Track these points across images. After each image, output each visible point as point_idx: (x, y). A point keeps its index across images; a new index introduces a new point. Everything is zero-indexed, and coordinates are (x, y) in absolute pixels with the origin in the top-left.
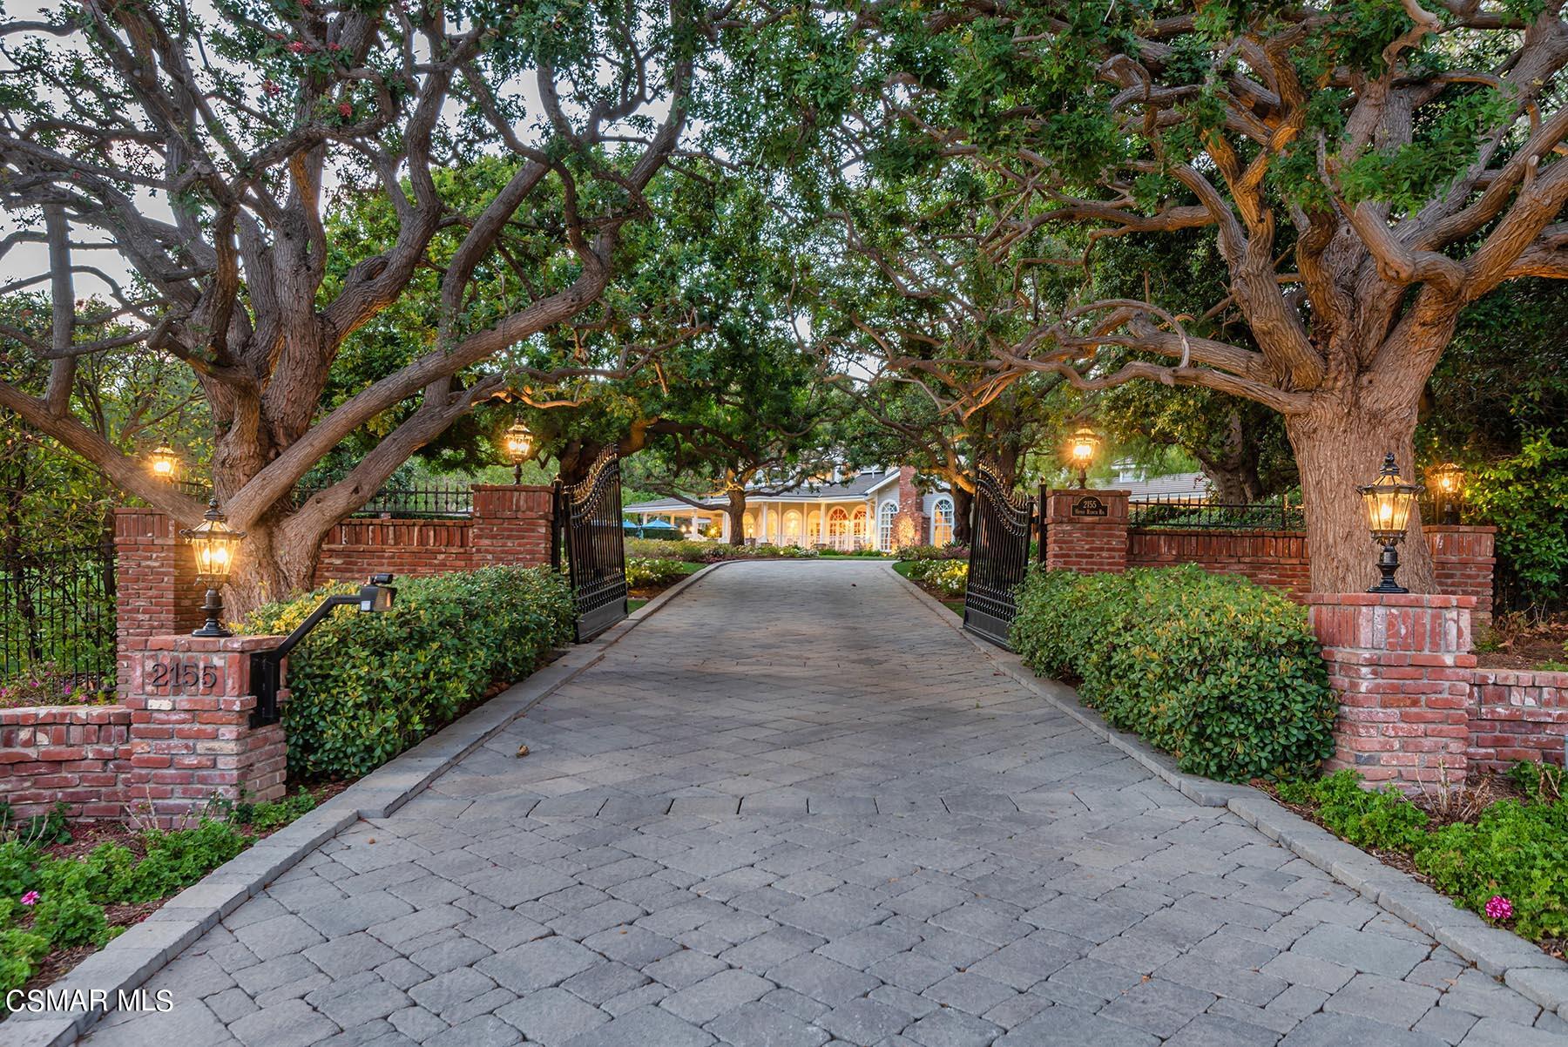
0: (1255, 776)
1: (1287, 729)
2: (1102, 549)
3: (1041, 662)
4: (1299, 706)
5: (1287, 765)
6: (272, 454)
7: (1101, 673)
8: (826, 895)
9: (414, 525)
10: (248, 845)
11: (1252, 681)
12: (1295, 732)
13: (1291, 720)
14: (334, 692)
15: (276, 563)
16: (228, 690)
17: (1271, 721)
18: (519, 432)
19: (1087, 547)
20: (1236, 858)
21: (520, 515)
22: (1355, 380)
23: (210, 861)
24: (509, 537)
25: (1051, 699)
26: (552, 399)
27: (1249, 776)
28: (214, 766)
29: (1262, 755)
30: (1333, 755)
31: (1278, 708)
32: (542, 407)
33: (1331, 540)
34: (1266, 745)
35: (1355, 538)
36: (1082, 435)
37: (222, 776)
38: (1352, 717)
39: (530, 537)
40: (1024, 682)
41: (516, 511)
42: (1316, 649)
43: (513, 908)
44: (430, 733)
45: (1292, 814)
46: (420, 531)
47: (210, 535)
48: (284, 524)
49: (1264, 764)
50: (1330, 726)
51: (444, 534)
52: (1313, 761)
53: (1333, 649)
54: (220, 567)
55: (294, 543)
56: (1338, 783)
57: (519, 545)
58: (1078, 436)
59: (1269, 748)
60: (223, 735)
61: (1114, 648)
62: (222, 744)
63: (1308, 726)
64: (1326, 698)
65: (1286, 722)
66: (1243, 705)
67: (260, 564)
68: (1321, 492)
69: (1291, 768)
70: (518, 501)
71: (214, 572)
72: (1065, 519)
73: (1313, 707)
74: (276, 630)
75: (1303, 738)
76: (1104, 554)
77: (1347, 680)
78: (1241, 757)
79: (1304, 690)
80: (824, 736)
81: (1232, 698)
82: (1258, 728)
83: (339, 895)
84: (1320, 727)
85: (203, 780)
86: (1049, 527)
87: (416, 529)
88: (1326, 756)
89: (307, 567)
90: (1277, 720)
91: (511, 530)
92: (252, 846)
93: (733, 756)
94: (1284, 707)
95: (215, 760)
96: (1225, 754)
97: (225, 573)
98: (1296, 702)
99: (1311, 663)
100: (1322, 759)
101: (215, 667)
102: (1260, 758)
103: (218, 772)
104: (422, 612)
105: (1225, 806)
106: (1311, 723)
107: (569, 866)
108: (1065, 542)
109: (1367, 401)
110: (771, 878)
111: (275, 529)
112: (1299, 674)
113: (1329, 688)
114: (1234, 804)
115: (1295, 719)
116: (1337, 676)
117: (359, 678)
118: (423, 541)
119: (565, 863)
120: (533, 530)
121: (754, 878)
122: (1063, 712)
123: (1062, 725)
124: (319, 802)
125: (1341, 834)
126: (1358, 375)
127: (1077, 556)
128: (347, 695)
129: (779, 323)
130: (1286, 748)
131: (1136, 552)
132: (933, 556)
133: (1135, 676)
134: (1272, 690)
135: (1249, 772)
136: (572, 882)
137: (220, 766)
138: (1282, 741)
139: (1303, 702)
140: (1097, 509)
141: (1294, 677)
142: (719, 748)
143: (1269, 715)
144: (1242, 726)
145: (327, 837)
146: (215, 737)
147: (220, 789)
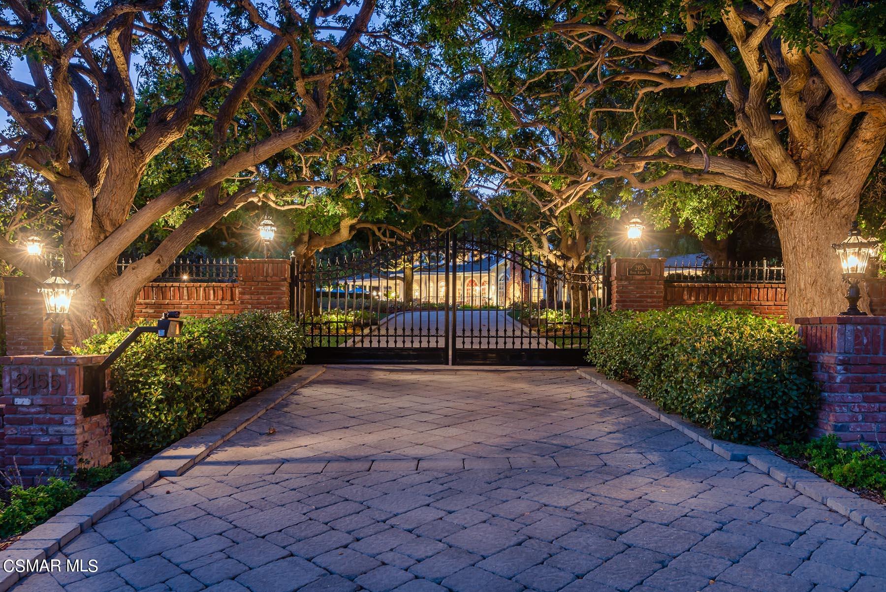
0: (763, 440)
1: (786, 409)
2: (647, 297)
3: (610, 370)
4: (795, 393)
5: (785, 433)
6: (102, 237)
7: (655, 375)
8: (480, 526)
9: (200, 286)
10: (82, 496)
11: (763, 376)
12: (791, 410)
13: (789, 402)
14: (143, 392)
15: (107, 310)
16: (69, 391)
17: (776, 403)
18: (267, 225)
19: (638, 295)
20: (759, 495)
21: (269, 279)
22: (819, 180)
23: (56, 507)
24: (262, 294)
25: (618, 394)
26: (289, 204)
27: (759, 440)
28: (61, 442)
29: (770, 426)
30: (816, 425)
31: (780, 394)
32: (282, 209)
33: (802, 286)
34: (772, 419)
35: (818, 284)
36: (634, 223)
37: (67, 450)
38: (831, 400)
39: (275, 293)
40: (599, 382)
41: (266, 277)
42: (804, 355)
43: (263, 537)
44: (210, 420)
45: (792, 465)
46: (205, 290)
47: (53, 286)
48: (111, 284)
49: (770, 431)
50: (814, 406)
51: (220, 292)
52: (803, 429)
53: (816, 354)
54: (62, 309)
55: (118, 297)
56: (824, 443)
57: (269, 299)
58: (631, 223)
59: (774, 421)
60: (67, 421)
61: (663, 357)
62: (66, 428)
63: (800, 406)
64: (812, 387)
65: (785, 403)
66: (757, 392)
67: (96, 310)
68: (796, 255)
69: (788, 434)
70: (267, 270)
71: (58, 311)
72: (624, 278)
73: (803, 393)
74: (102, 351)
75: (796, 414)
76: (649, 300)
77: (826, 375)
78: (755, 428)
79: (798, 382)
80: (472, 418)
81: (750, 388)
82: (767, 408)
83: (144, 528)
84: (808, 407)
85: (54, 452)
86: (613, 283)
87: (202, 289)
88: (812, 426)
89: (128, 312)
90: (780, 402)
91: (264, 289)
92: (85, 496)
93: (412, 432)
94: (784, 393)
95: (61, 439)
96: (744, 426)
97: (66, 312)
98: (791, 389)
99: (801, 363)
100: (809, 428)
101: (60, 376)
102: (768, 428)
103: (63, 447)
104: (202, 339)
105: (745, 460)
106: (802, 404)
107: (303, 507)
108: (624, 292)
109: (827, 192)
110: (442, 513)
111: (106, 288)
112: (794, 371)
113: (813, 381)
114: (751, 459)
115: (792, 401)
116: (819, 373)
117: (160, 382)
118: (207, 297)
119: (300, 506)
120: (278, 289)
121: (431, 514)
122: (627, 401)
123: (628, 409)
124: (133, 466)
125: (830, 478)
126: (820, 177)
127: (631, 301)
128: (151, 394)
129: (435, 157)
130: (785, 421)
131: (669, 298)
132: (535, 306)
133: (680, 375)
134: (776, 382)
135: (759, 437)
136: (304, 518)
137: (65, 442)
138: (783, 416)
139: (797, 390)
140: (643, 271)
141: (790, 373)
142: (402, 427)
143: (774, 399)
144: (756, 407)
145: (137, 490)
146: (61, 423)
147: (65, 458)
